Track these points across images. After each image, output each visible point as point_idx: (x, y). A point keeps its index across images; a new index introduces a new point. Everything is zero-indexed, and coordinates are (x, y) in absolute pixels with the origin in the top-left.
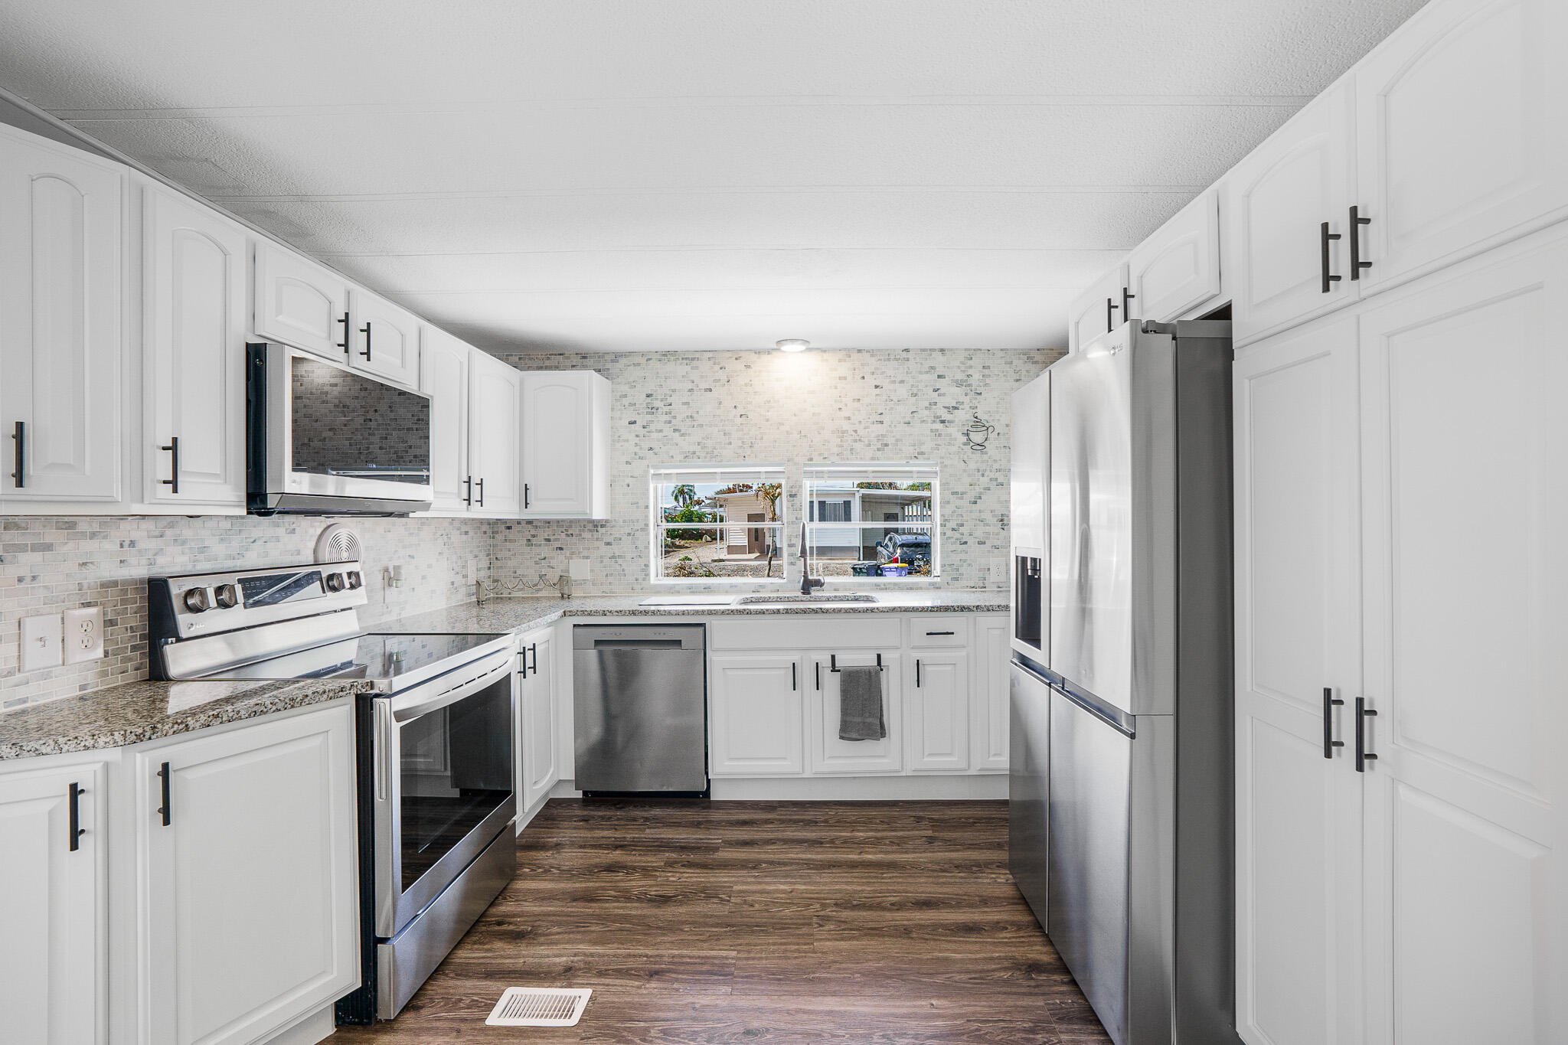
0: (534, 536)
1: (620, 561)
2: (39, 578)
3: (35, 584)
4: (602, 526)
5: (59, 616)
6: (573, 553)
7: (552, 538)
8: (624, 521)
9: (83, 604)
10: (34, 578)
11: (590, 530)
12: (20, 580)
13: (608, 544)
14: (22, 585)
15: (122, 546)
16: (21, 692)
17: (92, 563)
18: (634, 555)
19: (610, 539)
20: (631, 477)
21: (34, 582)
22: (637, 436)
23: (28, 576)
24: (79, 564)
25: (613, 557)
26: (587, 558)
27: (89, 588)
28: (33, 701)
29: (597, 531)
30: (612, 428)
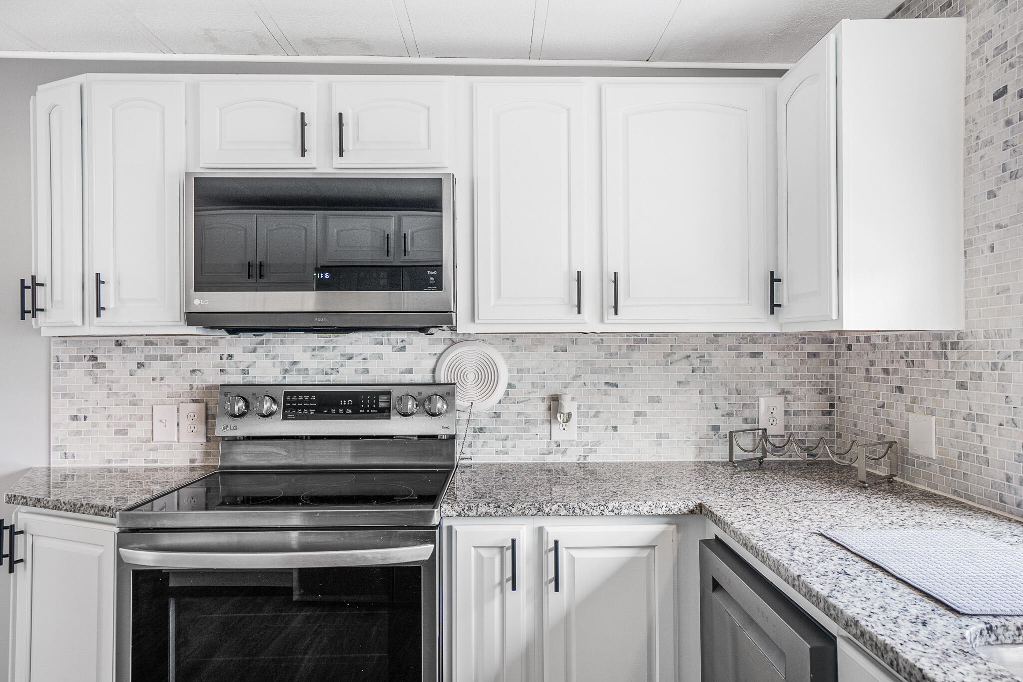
0: (872, 363)
1: (980, 426)
2: (164, 378)
3: (162, 383)
4: (954, 346)
5: (176, 407)
6: (914, 400)
7: (891, 367)
8: (987, 335)
9: (192, 400)
10: (162, 379)
11: (936, 356)
12: (154, 379)
13: (962, 386)
14: (154, 383)
15: (221, 359)
16: (152, 456)
17: (199, 371)
18: (1004, 417)
19: (964, 378)
20: (999, 226)
21: (162, 381)
22: (1008, 123)
23: (158, 376)
24: (191, 371)
25: (968, 417)
26: (931, 412)
27: (197, 389)
28: (160, 463)
29: (946, 357)
30: (967, 122)
